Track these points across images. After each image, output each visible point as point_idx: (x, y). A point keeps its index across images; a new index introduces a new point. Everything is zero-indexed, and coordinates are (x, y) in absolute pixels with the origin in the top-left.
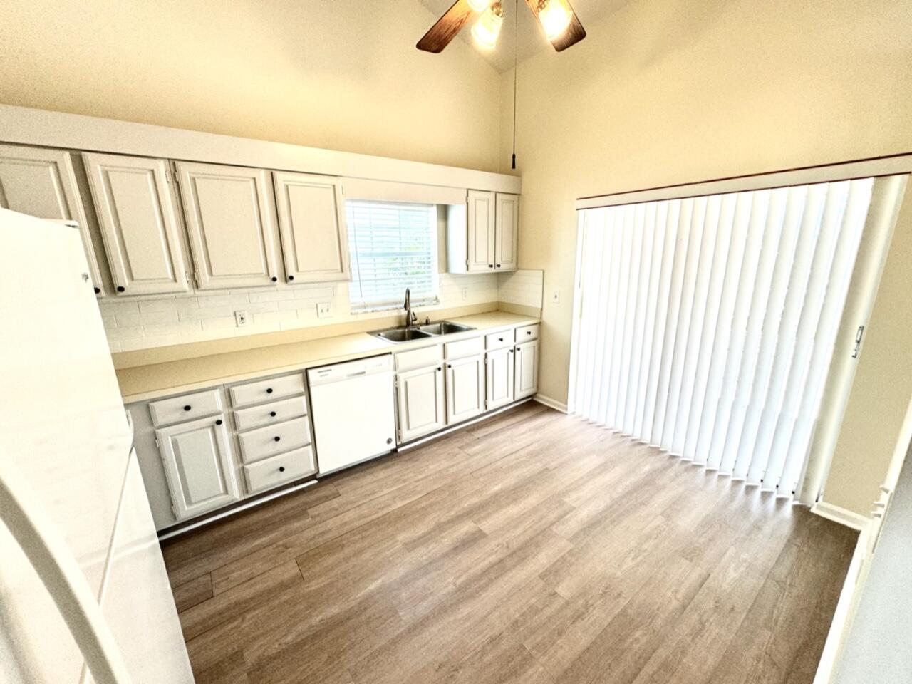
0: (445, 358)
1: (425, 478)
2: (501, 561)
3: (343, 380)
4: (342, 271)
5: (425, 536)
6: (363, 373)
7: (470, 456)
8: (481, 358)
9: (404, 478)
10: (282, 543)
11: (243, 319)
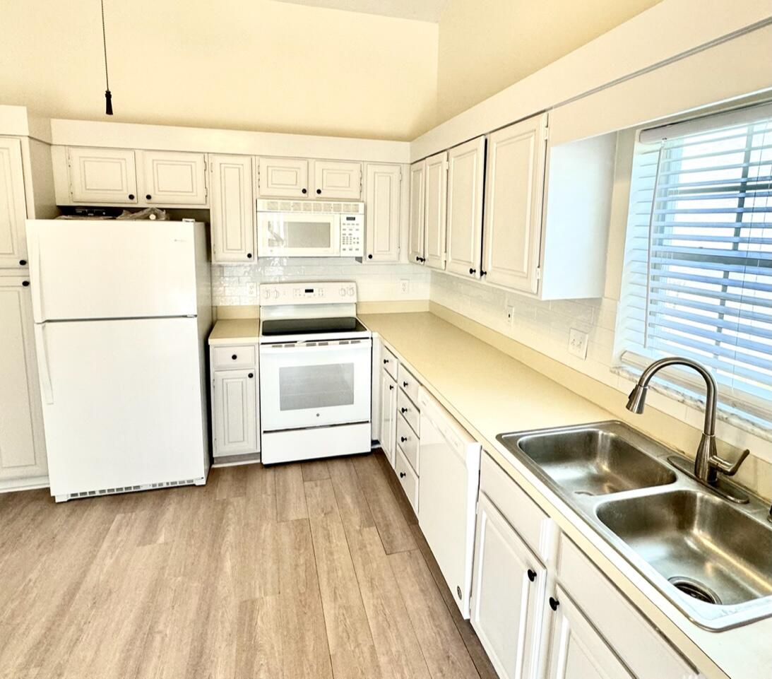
4: (527, 277)
5: (250, 625)
6: (444, 437)
9: (392, 635)
10: (336, 509)
11: (509, 316)
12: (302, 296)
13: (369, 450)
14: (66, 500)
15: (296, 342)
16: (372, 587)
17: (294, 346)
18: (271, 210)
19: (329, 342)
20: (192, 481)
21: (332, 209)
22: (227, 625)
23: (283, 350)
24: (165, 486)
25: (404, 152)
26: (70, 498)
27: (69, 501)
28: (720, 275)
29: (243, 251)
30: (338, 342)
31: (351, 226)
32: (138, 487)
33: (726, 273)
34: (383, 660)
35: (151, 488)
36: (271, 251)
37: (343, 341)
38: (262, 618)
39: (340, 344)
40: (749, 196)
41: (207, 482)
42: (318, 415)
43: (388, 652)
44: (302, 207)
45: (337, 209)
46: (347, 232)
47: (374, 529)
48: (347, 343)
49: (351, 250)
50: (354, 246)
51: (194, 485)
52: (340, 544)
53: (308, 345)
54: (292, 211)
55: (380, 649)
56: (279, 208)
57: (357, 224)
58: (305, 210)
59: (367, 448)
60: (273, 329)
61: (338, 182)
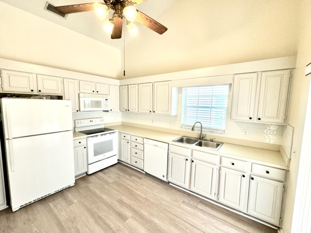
0: (192, 156)
1: (156, 195)
2: (111, 229)
3: (151, 145)
4: (168, 112)
6: (157, 146)
7: (179, 207)
8: (216, 168)
9: (154, 190)
10: (120, 177)
11: (153, 121)
12: (89, 123)
13: (117, 162)
14: (18, 209)
15: (98, 135)
16: (143, 185)
17: (97, 137)
18: (84, 97)
19: (107, 134)
20: (70, 185)
21: (102, 97)
22: (118, 206)
23: (95, 138)
24: (60, 190)
25: (118, 82)
26: (20, 208)
27: (20, 209)
28: (196, 109)
29: (75, 109)
30: (109, 134)
31: (106, 102)
32: (50, 194)
33: (197, 109)
34: (156, 194)
35: (55, 193)
36: (85, 109)
37: (110, 133)
38: (125, 201)
39: (110, 134)
40: (213, 97)
41: (75, 184)
42: (104, 156)
43: (156, 192)
44: (93, 96)
45: (103, 97)
46: (106, 103)
47: (133, 177)
48: (111, 134)
49: (107, 108)
50: (108, 107)
51: (70, 187)
52: (128, 182)
53: (101, 136)
54: (91, 97)
55: (154, 193)
56: (87, 96)
57: (108, 101)
58: (94, 97)
59: (116, 162)
60: (89, 133)
61: (102, 89)
